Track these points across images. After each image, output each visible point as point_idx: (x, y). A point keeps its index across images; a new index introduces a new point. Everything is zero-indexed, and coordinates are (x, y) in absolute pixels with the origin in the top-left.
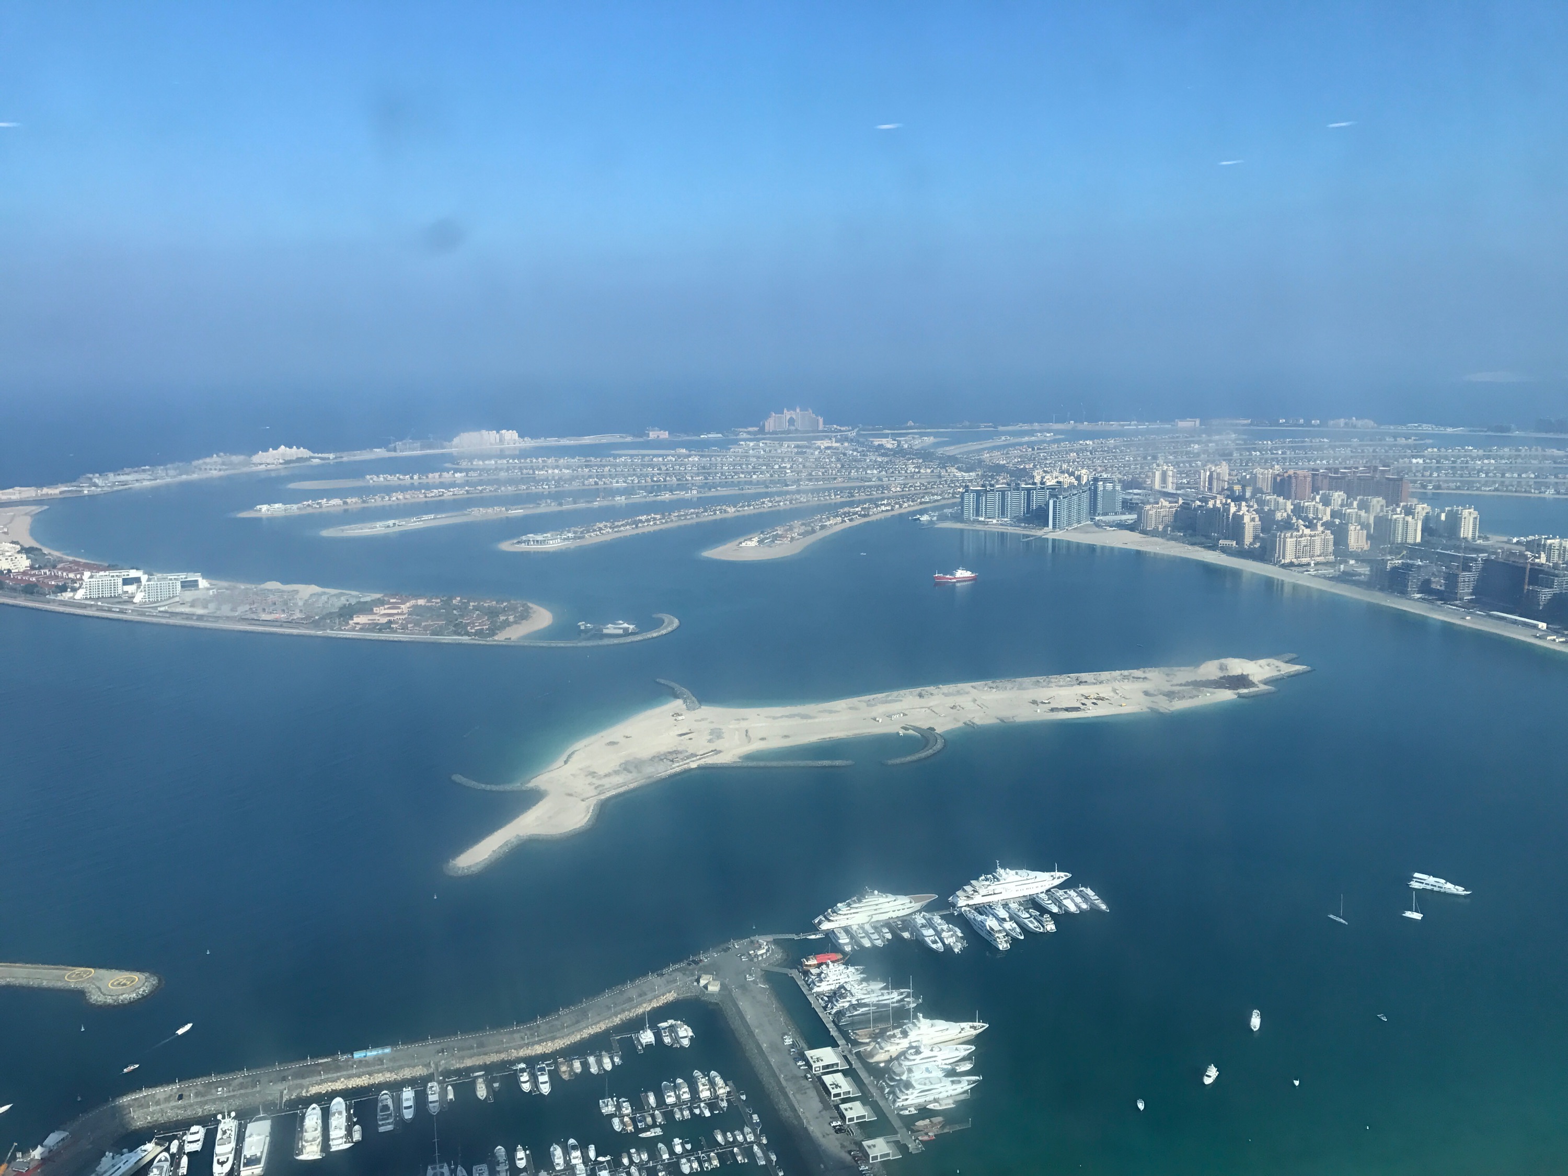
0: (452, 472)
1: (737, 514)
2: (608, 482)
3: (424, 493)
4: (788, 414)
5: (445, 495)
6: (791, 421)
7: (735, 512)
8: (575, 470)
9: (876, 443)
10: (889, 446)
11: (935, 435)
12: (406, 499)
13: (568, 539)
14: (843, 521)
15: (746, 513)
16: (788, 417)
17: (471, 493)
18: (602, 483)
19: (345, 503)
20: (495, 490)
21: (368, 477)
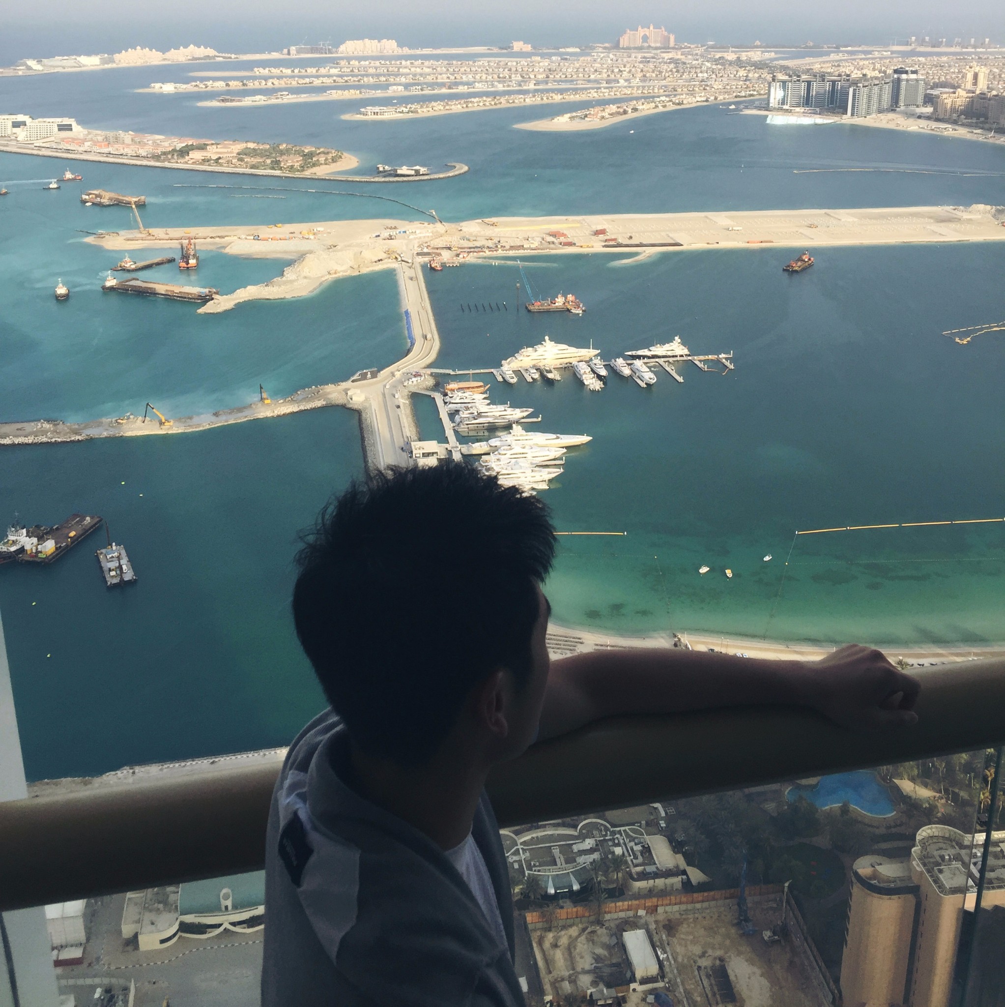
0: (328, 68)
1: (563, 100)
2: (459, 77)
3: (297, 81)
4: (641, 32)
5: (314, 83)
6: (645, 38)
7: (561, 99)
8: (435, 69)
9: (717, 57)
10: (730, 58)
11: (776, 53)
12: (279, 84)
13: (402, 112)
14: (657, 107)
15: (572, 100)
16: (642, 34)
17: (338, 82)
18: (454, 78)
19: (227, 85)
20: (359, 81)
21: (256, 69)
